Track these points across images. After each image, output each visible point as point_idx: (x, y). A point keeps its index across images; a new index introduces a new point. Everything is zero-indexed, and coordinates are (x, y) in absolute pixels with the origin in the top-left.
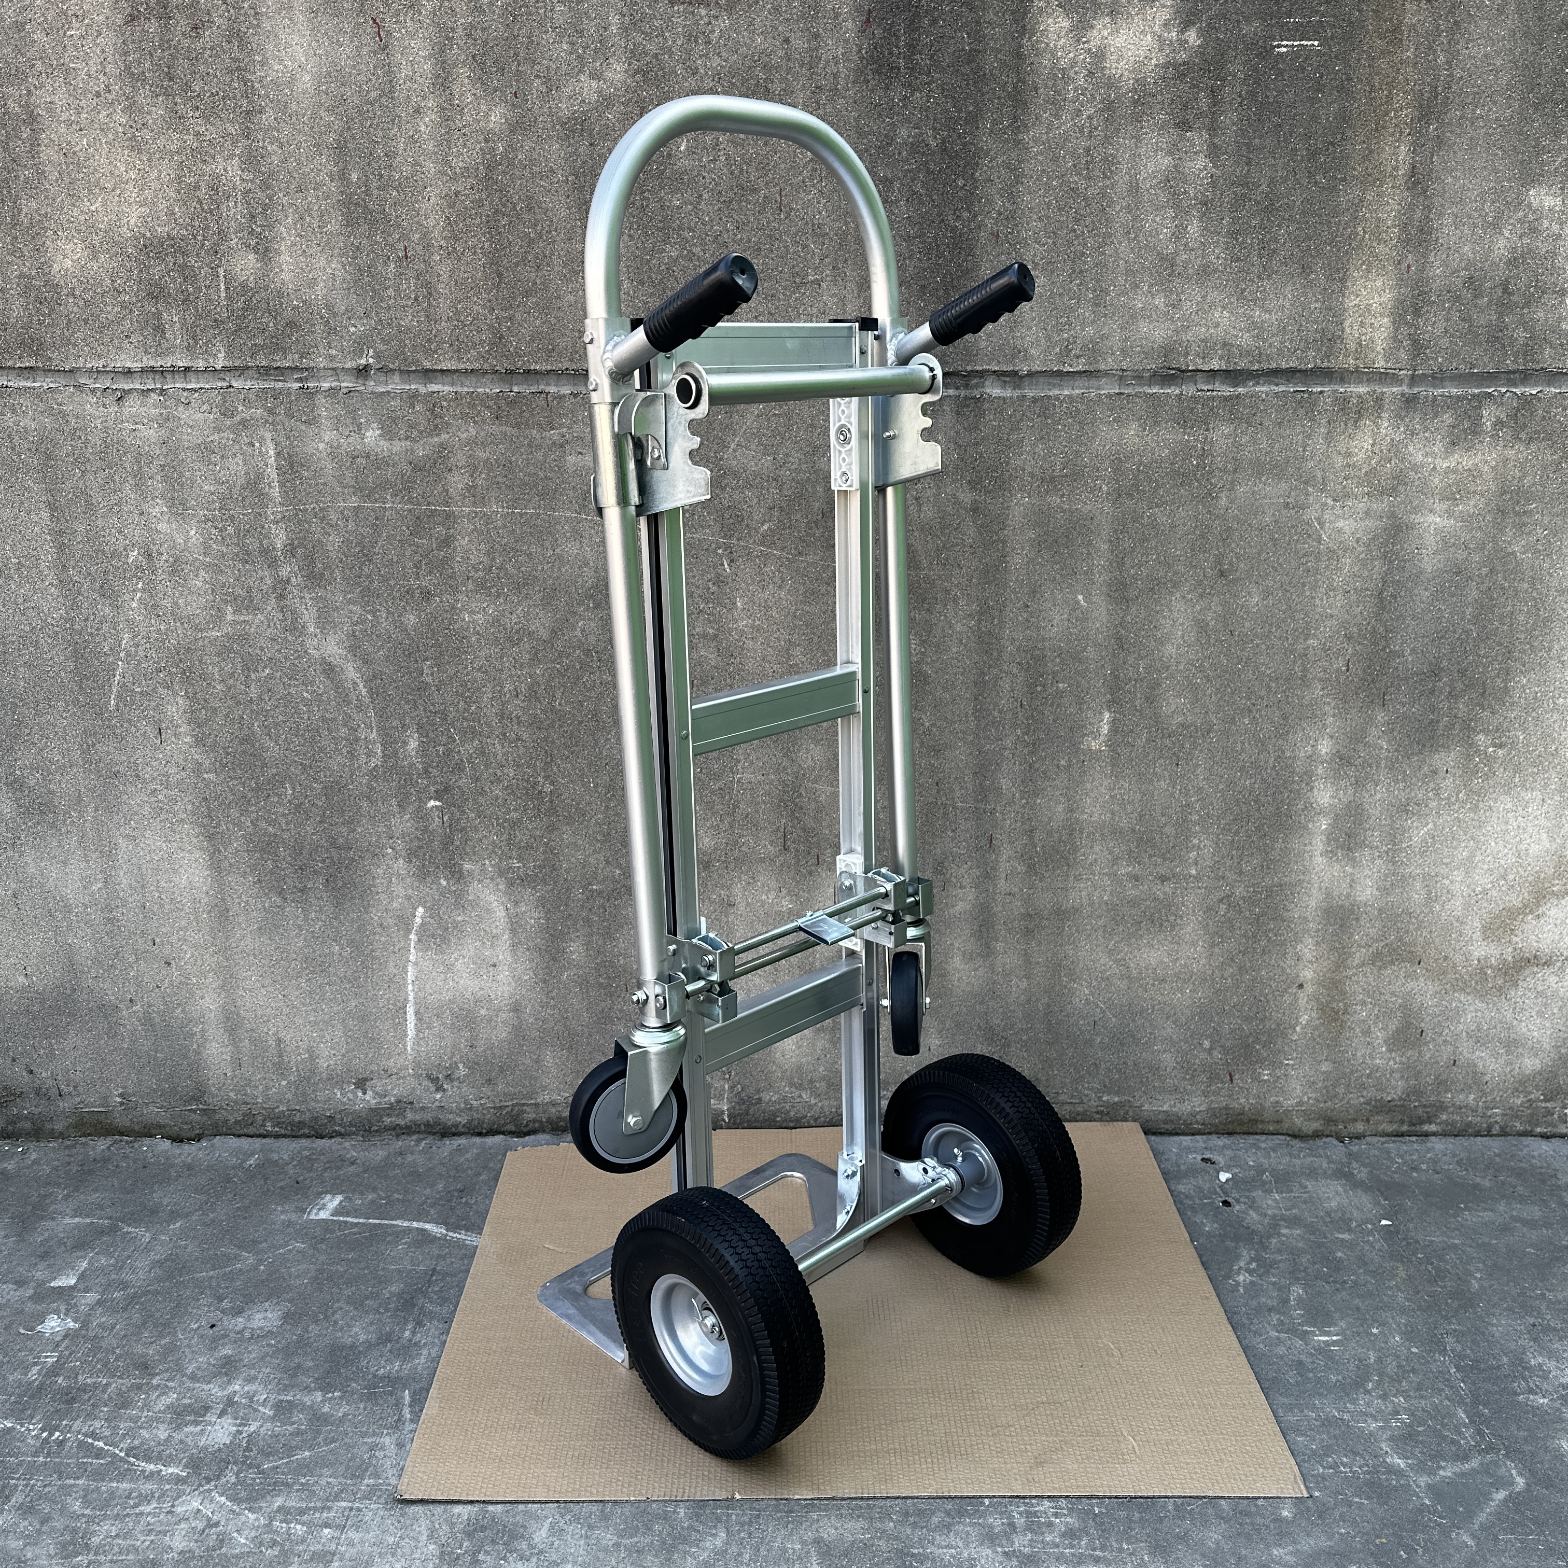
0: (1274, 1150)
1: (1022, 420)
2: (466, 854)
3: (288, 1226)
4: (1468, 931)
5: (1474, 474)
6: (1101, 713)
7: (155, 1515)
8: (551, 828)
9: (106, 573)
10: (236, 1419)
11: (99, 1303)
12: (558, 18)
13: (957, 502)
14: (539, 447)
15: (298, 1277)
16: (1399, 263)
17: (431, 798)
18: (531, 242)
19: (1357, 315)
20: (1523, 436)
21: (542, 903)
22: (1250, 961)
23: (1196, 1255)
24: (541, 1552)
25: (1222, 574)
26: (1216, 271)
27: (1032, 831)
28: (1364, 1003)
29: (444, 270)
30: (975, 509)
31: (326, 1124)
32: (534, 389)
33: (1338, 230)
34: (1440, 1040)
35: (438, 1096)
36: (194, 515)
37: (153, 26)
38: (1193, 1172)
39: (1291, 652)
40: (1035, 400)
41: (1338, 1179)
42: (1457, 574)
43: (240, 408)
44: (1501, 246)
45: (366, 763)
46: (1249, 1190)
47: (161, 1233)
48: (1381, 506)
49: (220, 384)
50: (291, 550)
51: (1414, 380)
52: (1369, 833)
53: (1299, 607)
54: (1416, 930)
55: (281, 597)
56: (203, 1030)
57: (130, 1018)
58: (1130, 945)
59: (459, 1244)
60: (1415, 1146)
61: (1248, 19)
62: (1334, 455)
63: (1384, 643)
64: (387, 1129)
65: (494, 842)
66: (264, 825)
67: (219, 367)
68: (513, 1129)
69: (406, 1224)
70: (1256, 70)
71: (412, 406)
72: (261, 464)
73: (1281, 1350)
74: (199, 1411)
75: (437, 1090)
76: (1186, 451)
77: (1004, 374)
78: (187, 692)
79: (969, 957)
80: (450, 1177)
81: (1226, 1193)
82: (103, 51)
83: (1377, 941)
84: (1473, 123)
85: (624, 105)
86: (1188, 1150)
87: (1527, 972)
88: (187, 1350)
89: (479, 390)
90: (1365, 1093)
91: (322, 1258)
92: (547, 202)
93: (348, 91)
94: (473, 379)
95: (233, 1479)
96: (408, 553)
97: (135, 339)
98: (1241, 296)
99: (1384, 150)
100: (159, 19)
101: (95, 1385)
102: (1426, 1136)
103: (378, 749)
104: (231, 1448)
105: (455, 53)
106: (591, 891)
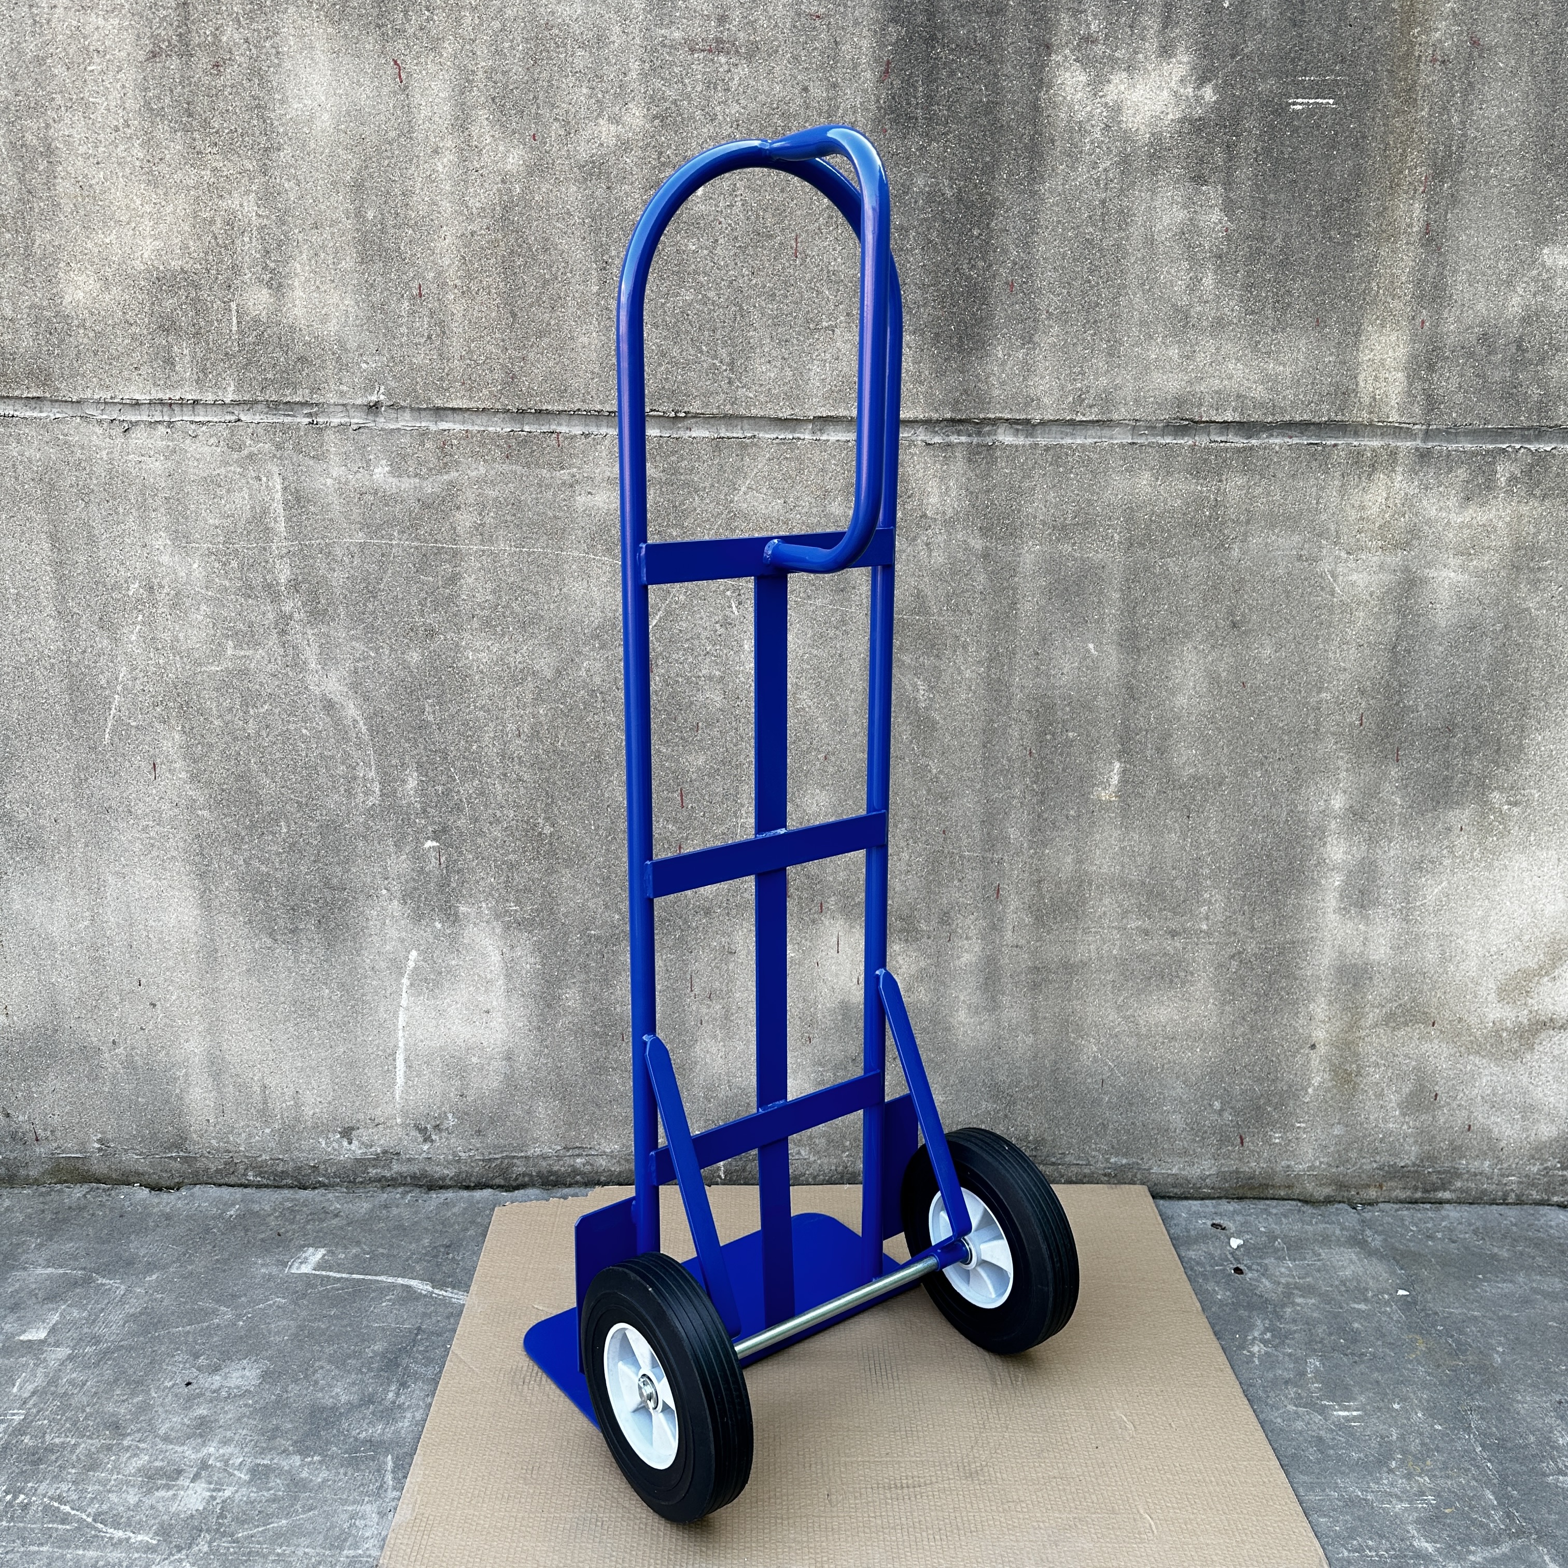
0: (1286, 1216)
1: (1034, 468)
2: (463, 896)
3: (269, 1280)
4: (1482, 991)
5: (1489, 529)
6: (1111, 763)
8: (550, 871)
9: (105, 605)
10: (210, 1483)
11: (70, 1358)
12: (579, 64)
13: (968, 549)
14: (548, 487)
15: (278, 1333)
16: (1413, 319)
17: (428, 838)
18: (546, 283)
19: (1370, 369)
20: (1537, 492)
21: (538, 947)
22: (1262, 1020)
23: (1208, 1325)
25: (1234, 625)
26: (1230, 323)
27: (1039, 882)
28: (1377, 1065)
29: (458, 309)
30: (986, 556)
31: (309, 1175)
32: (545, 429)
33: (1352, 285)
34: (1454, 1105)
35: (426, 1147)
36: (197, 549)
37: (174, 63)
38: (1203, 1237)
39: (1304, 705)
40: (1047, 449)
41: (1352, 1246)
42: (1471, 629)
43: (248, 442)
44: (1515, 304)
45: (364, 802)
46: (1261, 1257)
47: (137, 1285)
48: (1394, 560)
49: (229, 418)
50: (295, 585)
51: (1428, 435)
52: (1383, 890)
53: (1312, 660)
54: (1430, 990)
55: (283, 632)
56: (186, 1074)
57: (111, 1062)
58: (1139, 1001)
59: (445, 1302)
60: (1430, 1214)
61: (1264, 77)
62: (1348, 508)
63: (1397, 698)
64: (371, 1181)
65: (492, 884)
66: (255, 863)
67: (227, 401)
68: (502, 1183)
69: (390, 1280)
70: (1272, 126)
71: (422, 444)
72: (267, 499)
73: (1299, 1425)
74: (172, 1474)
75: (425, 1141)
76: (1199, 502)
77: (1017, 422)
78: (183, 727)
79: (975, 1011)
80: (436, 1231)
81: (1237, 1260)
82: (123, 87)
83: (1391, 1001)
84: (1486, 183)
85: (644, 149)
86: (1198, 1215)
87: (1543, 1036)
88: (160, 1410)
89: (490, 429)
90: (1378, 1158)
91: (304, 1313)
92: (563, 243)
93: (367, 130)
94: (484, 418)
95: (206, 1548)
96: (414, 589)
97: (144, 370)
98: (1255, 348)
99: (1398, 207)
100: (180, 56)
101: (63, 1446)
102: (1441, 1203)
103: (377, 788)
104: (203, 1514)
105: (475, 95)
106: (589, 936)
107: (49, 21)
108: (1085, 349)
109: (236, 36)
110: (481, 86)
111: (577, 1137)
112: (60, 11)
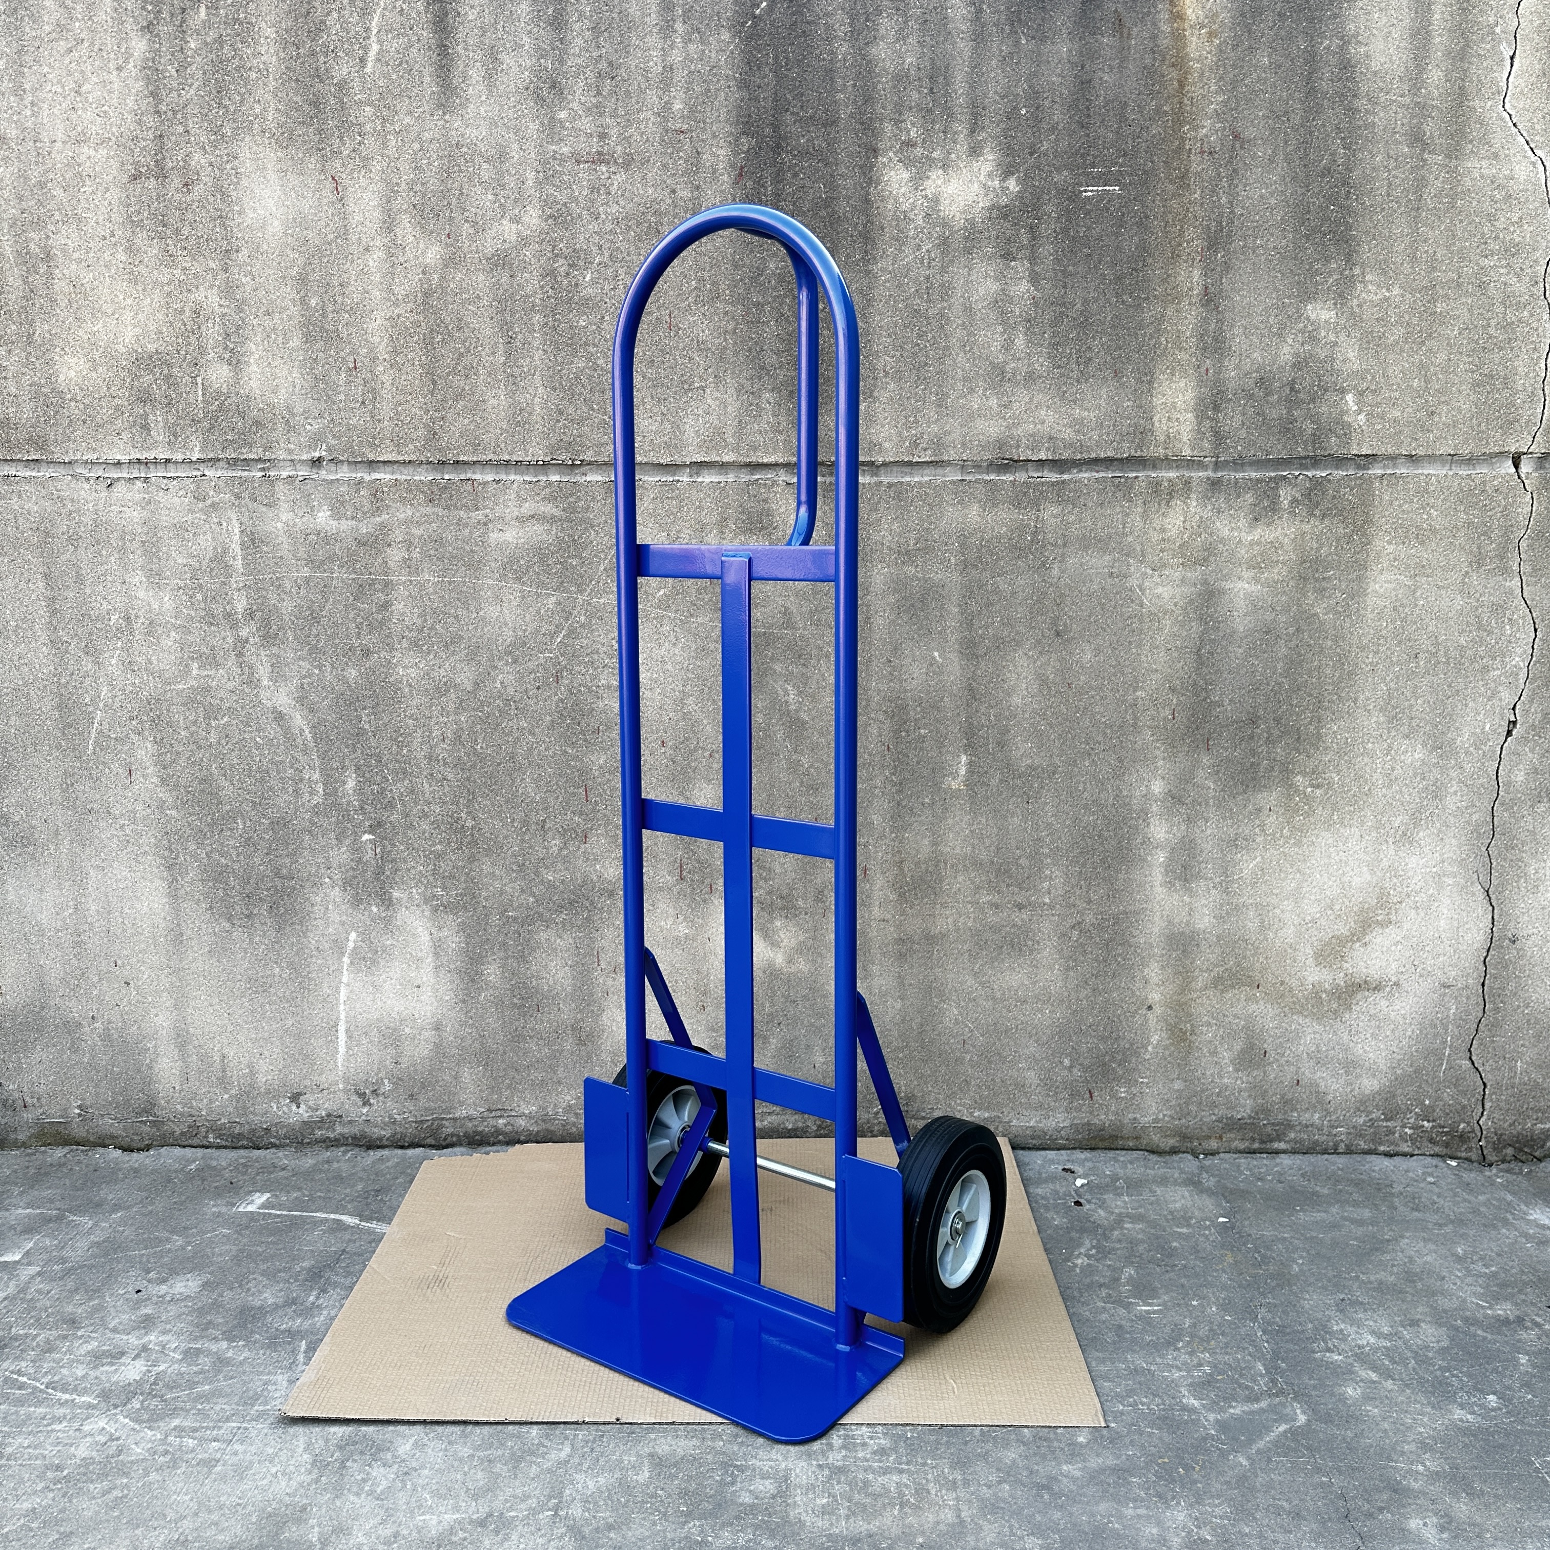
0: (1131, 1163)
2: (395, 883)
3: (218, 1216)
4: (1301, 957)
5: (1276, 545)
6: (958, 756)
7: (64, 1432)
8: (472, 859)
10: (148, 1361)
11: (39, 1274)
12: (485, 175)
14: (466, 525)
15: (221, 1254)
16: (1198, 367)
17: (365, 832)
18: (461, 355)
19: (1164, 411)
20: (1317, 512)
21: (463, 928)
22: (1103, 984)
24: (404, 1461)
25: (1058, 634)
26: (1040, 377)
27: (901, 862)
28: (1209, 1024)
29: (387, 378)
31: (262, 1137)
32: (462, 477)
33: (1144, 340)
35: (365, 1111)
36: (168, 584)
37: (152, 184)
38: (1052, 1178)
39: (1122, 702)
40: (890, 486)
41: (1186, 1185)
42: (1267, 633)
43: (211, 493)
44: (1286, 352)
45: (309, 801)
46: (1101, 1194)
47: (103, 1221)
48: (1195, 574)
49: (195, 473)
50: (250, 614)
51: (1217, 466)
52: (1203, 865)
53: (1127, 663)
54: (1253, 955)
55: (240, 654)
56: (156, 1046)
57: (91, 1035)
58: (993, 968)
59: (370, 1232)
60: (1264, 1161)
61: (1058, 170)
62: (1150, 531)
63: (1204, 694)
64: (317, 1141)
65: (421, 872)
66: (216, 856)
67: (194, 459)
68: (433, 1142)
69: (324, 1215)
70: (1068, 210)
71: (358, 491)
72: (227, 541)
73: (1104, 1316)
74: (117, 1355)
75: (364, 1104)
76: (1022, 528)
77: (863, 463)
78: (155, 738)
80: (369, 1180)
81: (1080, 1196)
82: (110, 204)
83: (1217, 966)
84: (1254, 252)
85: (540, 243)
86: (1052, 1162)
87: (1359, 996)
89: (416, 478)
90: (1216, 1111)
91: (245, 1240)
92: (474, 322)
93: (310, 234)
94: (411, 469)
95: (138, 1406)
96: (351, 615)
97: (124, 436)
98: (1063, 397)
99: (1179, 274)
100: (156, 178)
101: (26, 1336)
102: (1277, 1153)
103: (320, 789)
104: (139, 1383)
105: (399, 203)
106: (508, 917)
107: (49, 153)
108: (917, 401)
109: (203, 161)
110: (404, 195)
111: (499, 1100)
112: (58, 145)
